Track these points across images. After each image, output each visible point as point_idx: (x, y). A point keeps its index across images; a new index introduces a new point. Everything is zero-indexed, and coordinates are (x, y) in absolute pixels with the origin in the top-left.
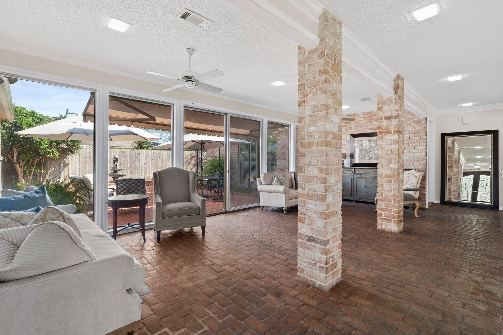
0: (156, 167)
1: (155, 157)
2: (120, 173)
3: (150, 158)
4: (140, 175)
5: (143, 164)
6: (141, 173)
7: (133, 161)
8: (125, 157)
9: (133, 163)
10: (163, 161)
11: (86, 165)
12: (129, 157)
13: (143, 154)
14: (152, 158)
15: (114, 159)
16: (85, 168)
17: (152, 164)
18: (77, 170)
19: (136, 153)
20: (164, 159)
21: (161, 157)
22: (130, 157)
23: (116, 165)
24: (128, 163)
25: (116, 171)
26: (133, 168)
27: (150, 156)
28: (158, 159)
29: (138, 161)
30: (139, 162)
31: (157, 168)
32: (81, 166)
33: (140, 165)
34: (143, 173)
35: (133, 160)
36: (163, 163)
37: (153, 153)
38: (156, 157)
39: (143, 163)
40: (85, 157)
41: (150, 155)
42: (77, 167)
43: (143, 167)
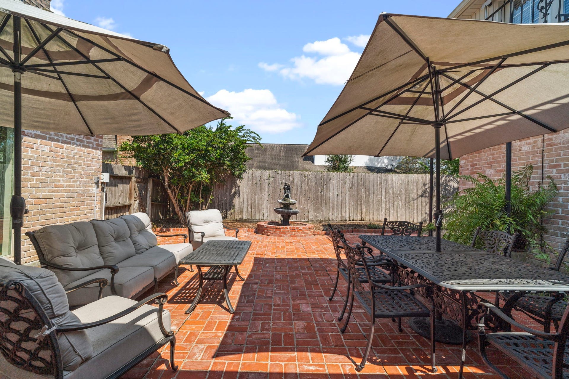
0: (357, 201)
1: (356, 185)
2: (293, 208)
3: (348, 186)
4: (330, 214)
5: (335, 196)
6: (331, 209)
7: (320, 191)
8: (308, 184)
9: (320, 194)
10: (369, 190)
11: (255, 195)
12: (313, 184)
13: (336, 179)
14: (351, 186)
15: (285, 185)
16: (255, 199)
17: (351, 196)
18: (245, 200)
19: (325, 177)
20: (372, 189)
21: (366, 184)
22: (316, 183)
23: (287, 196)
24: (312, 193)
25: (287, 206)
26: (320, 202)
27: (347, 182)
28: (361, 187)
29: (328, 189)
30: (329, 192)
31: (359, 202)
32: (250, 196)
33: (331, 197)
34: (335, 209)
35: (320, 189)
36: (369, 194)
37: (353, 178)
38: (358, 183)
39: (336, 193)
40: (254, 183)
41: (348, 180)
42: (245, 197)
43: (336, 201)
